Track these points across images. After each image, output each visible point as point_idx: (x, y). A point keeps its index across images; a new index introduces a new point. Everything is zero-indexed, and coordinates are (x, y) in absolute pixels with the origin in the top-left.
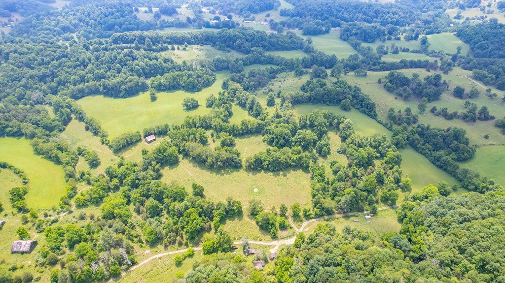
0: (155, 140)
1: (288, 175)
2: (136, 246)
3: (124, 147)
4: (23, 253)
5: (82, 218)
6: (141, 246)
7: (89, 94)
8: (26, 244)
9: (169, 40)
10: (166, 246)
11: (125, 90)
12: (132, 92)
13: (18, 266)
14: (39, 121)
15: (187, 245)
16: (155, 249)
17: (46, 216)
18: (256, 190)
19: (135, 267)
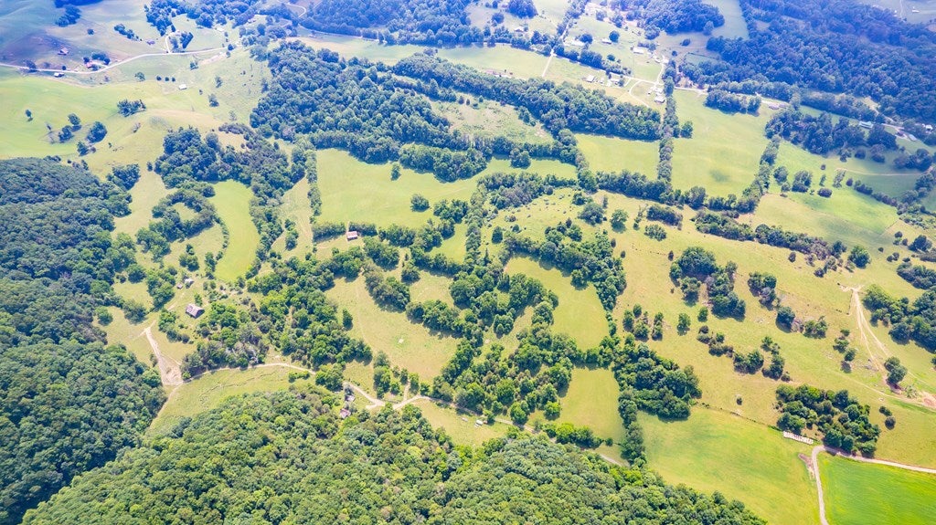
0: (356, 238)
1: (444, 339)
2: (272, 347)
3: (325, 235)
4: (192, 316)
5: (245, 303)
6: (276, 350)
7: (337, 146)
8: (197, 308)
9: (463, 85)
10: (293, 360)
11: (371, 153)
12: (378, 158)
13: (185, 326)
14: (270, 172)
15: (309, 366)
16: (285, 358)
17: (222, 288)
18: (401, 341)
19: (260, 365)
